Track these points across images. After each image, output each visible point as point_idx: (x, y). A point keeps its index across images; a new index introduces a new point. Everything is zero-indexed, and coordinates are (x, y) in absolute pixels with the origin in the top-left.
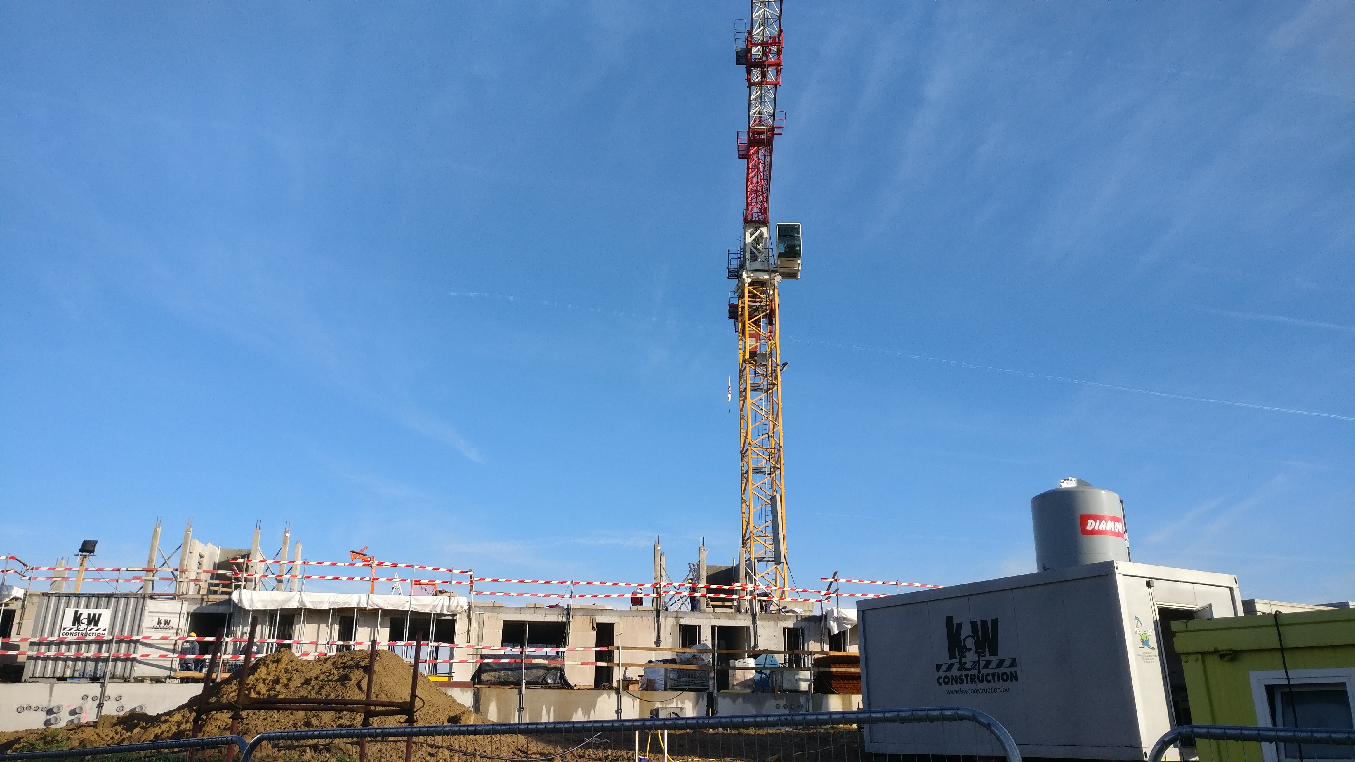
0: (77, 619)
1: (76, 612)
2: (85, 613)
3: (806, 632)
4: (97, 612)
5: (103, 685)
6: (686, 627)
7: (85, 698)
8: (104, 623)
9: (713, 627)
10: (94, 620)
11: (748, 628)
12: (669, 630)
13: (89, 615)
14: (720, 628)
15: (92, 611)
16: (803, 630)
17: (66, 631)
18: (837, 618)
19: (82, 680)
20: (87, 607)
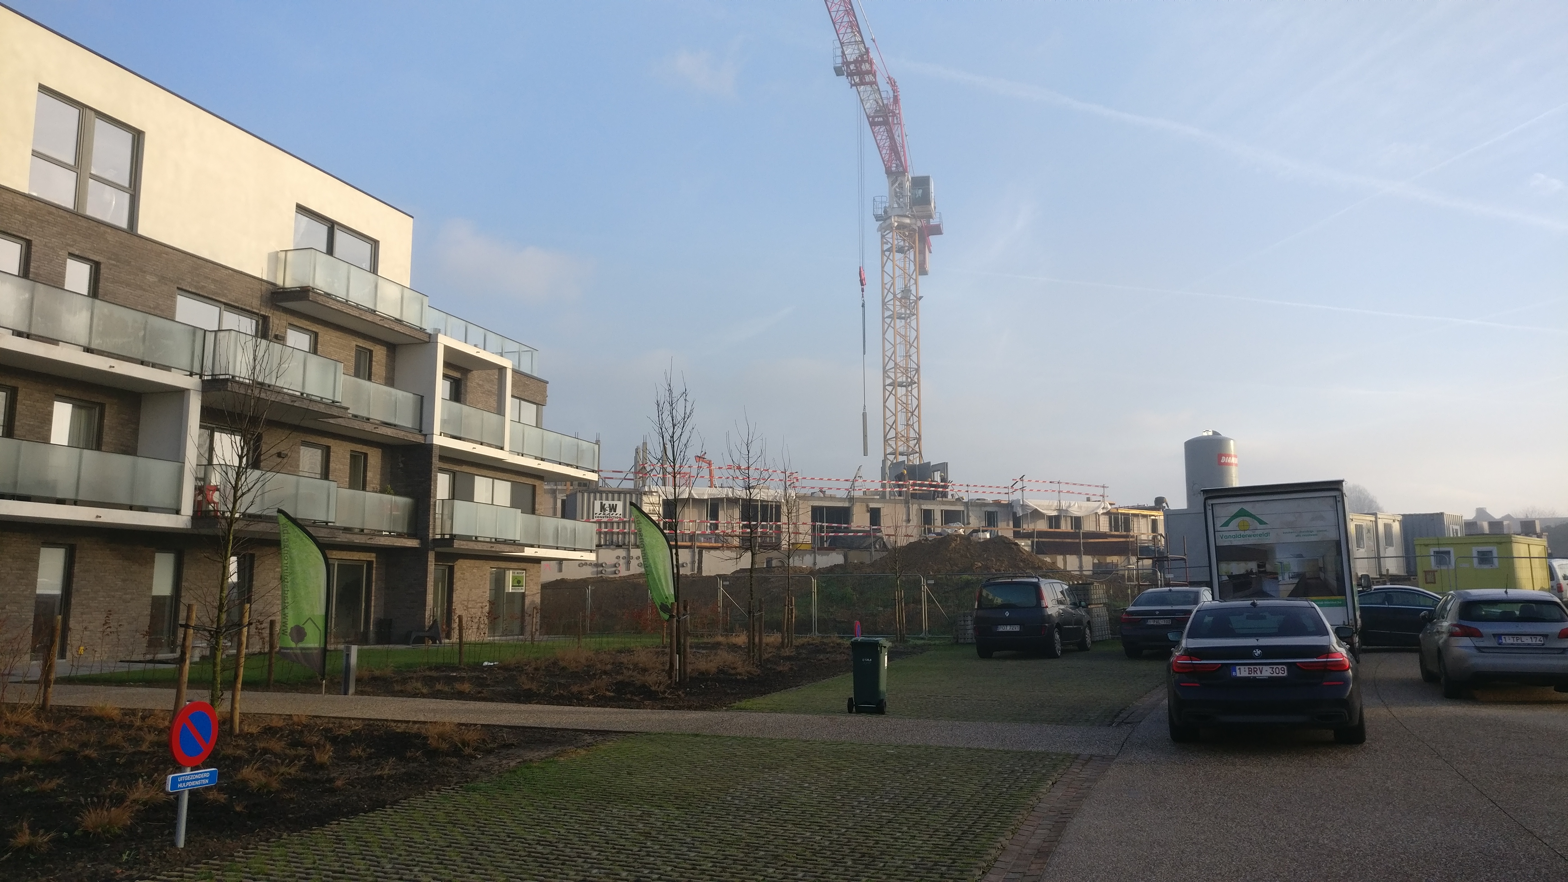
0: (603, 508)
1: (601, 503)
2: (607, 503)
3: (999, 513)
4: (614, 503)
5: (629, 550)
6: (925, 510)
7: (618, 558)
8: (620, 510)
9: (942, 511)
10: (613, 508)
11: (963, 511)
12: (914, 512)
13: (610, 505)
14: (946, 511)
15: (611, 503)
16: (997, 512)
17: (597, 515)
18: (1022, 505)
19: (612, 547)
20: (607, 499)
